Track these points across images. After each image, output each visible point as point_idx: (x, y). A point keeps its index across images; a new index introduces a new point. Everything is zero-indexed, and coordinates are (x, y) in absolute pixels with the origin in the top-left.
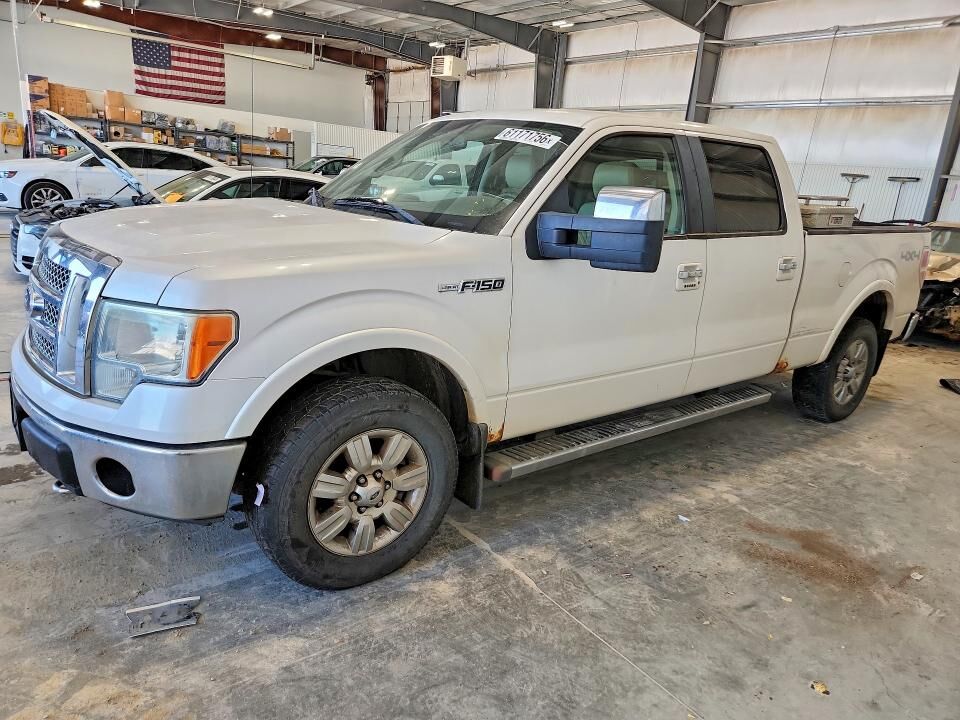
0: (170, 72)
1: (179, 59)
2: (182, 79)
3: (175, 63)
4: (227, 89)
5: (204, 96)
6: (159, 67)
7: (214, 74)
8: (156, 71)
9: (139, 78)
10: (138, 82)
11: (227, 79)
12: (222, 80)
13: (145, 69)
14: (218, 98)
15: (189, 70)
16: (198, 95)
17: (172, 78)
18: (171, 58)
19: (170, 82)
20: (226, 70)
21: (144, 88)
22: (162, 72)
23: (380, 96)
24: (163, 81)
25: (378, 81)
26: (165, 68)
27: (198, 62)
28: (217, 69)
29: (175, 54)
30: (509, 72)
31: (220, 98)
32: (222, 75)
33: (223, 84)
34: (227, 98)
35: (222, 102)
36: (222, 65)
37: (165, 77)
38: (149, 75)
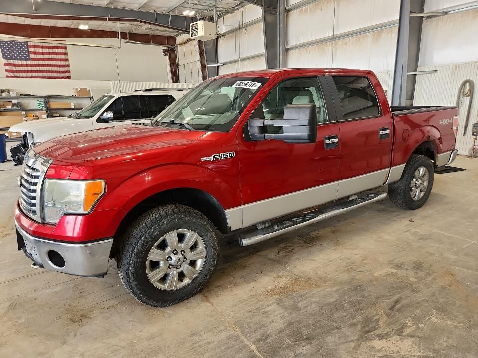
0: (29, 62)
1: (35, 53)
2: (39, 65)
3: (32, 56)
4: (71, 68)
5: (55, 75)
6: (21, 59)
7: (61, 60)
8: (20, 62)
9: (8, 68)
10: (7, 71)
11: (71, 62)
12: (67, 63)
13: (12, 62)
14: (66, 75)
15: (43, 59)
16: (51, 75)
17: (31, 65)
18: (29, 53)
19: (30, 68)
20: (69, 57)
21: (12, 74)
22: (24, 62)
23: (173, 62)
24: (26, 68)
25: (171, 53)
26: (26, 59)
27: (49, 53)
28: (63, 57)
29: (32, 50)
30: (248, 28)
31: (67, 75)
32: (67, 60)
33: (68, 66)
34: (72, 74)
35: (69, 77)
36: (66, 54)
37: (27, 65)
38: (15, 65)
